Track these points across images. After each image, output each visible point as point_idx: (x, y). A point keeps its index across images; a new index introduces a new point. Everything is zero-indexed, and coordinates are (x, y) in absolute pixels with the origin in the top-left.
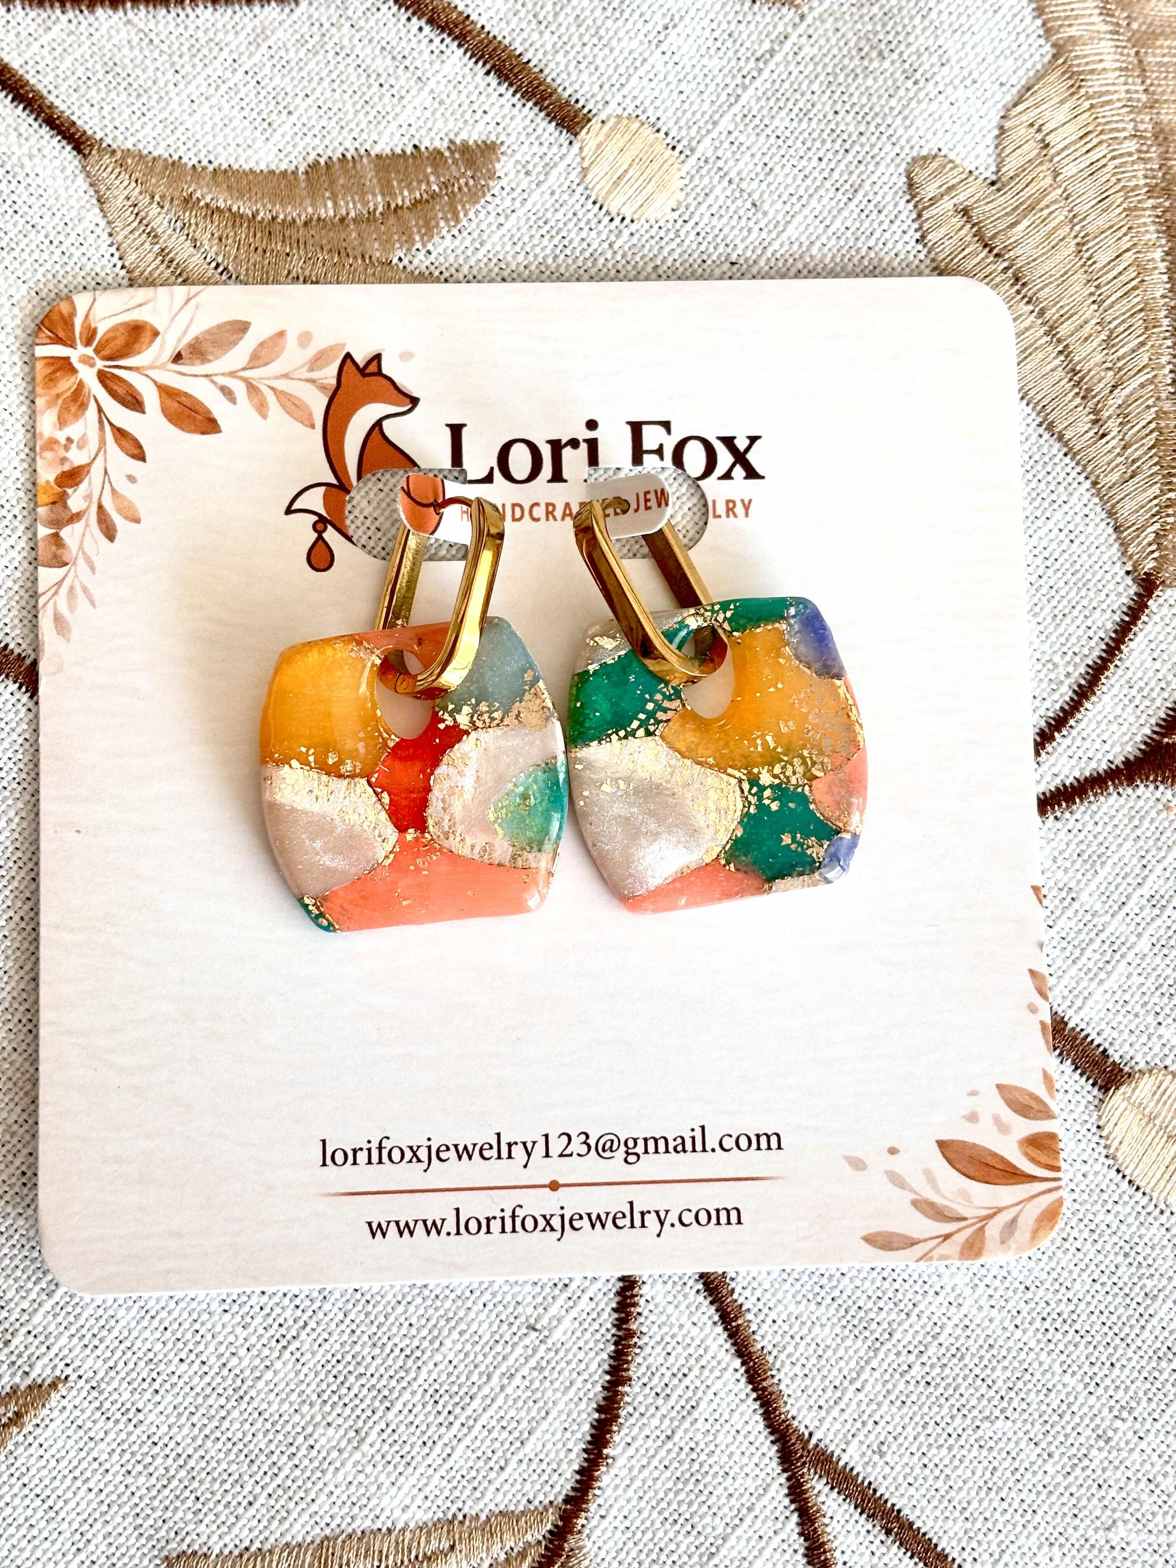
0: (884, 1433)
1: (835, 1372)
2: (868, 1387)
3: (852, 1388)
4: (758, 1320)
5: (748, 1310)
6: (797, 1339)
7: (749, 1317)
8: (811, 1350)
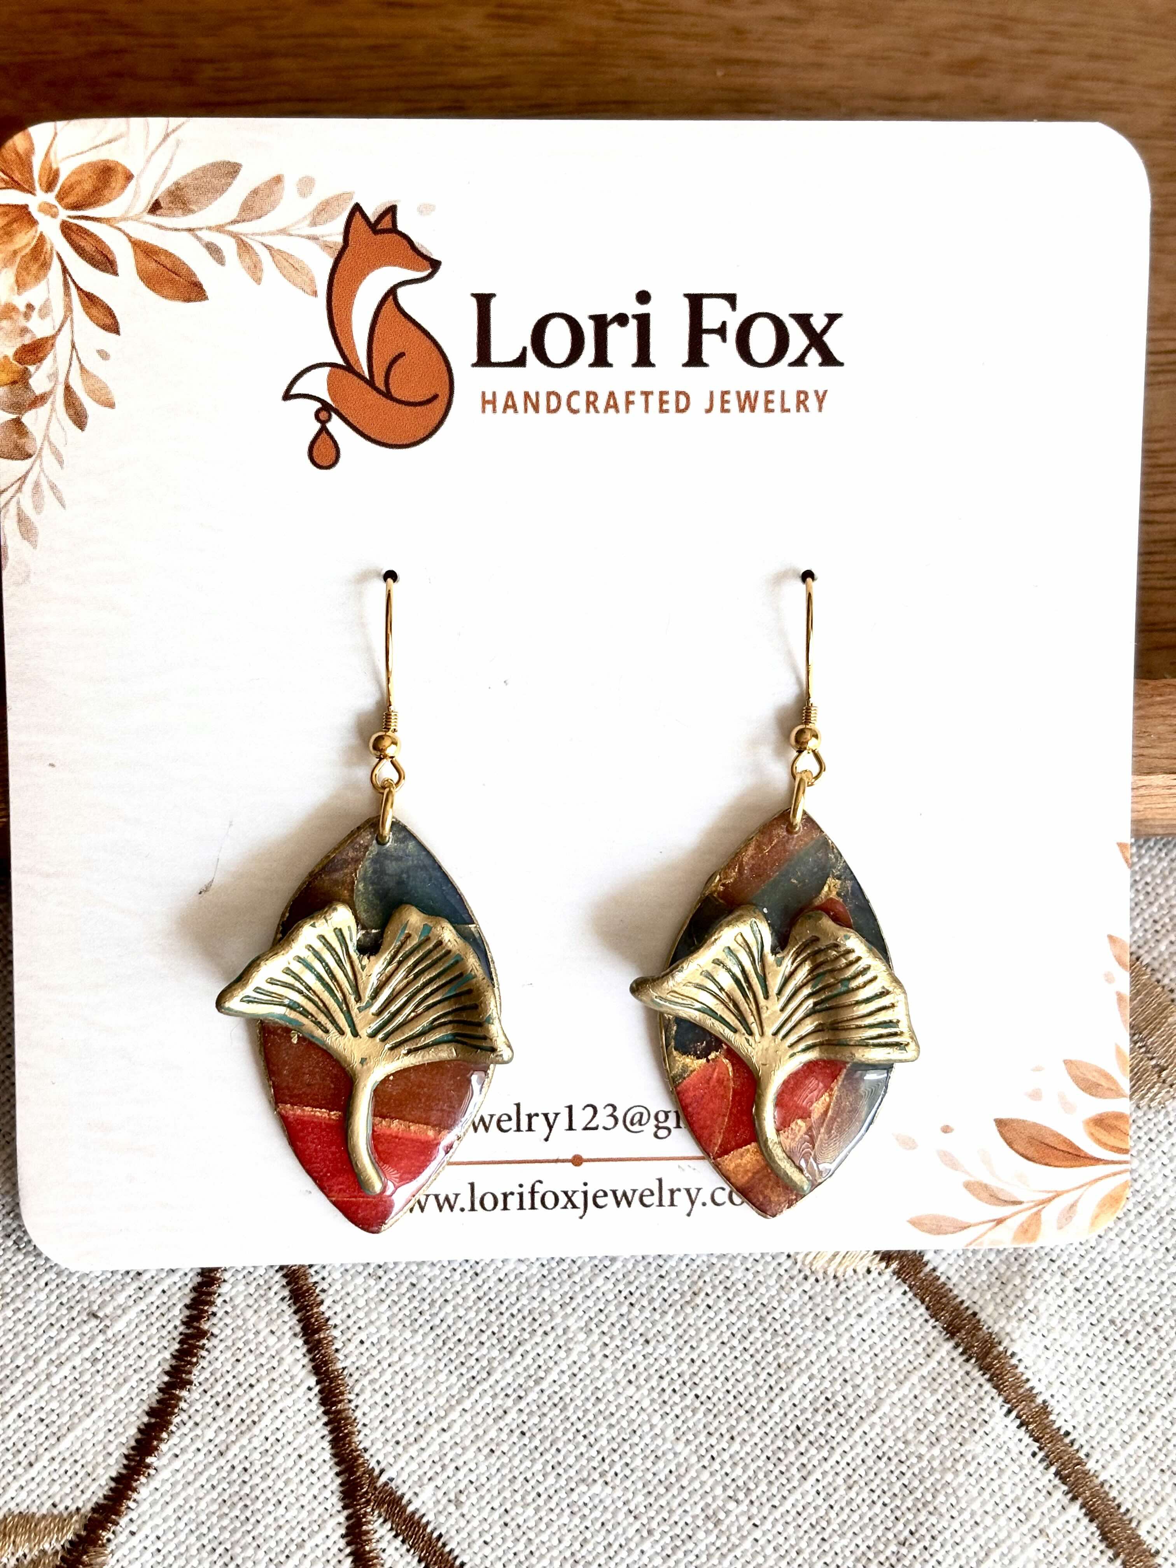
0: (466, 1481)
1: (421, 1406)
2: (456, 1428)
3: (438, 1427)
4: (344, 1338)
5: (335, 1326)
6: (385, 1364)
7: (336, 1333)
8: (398, 1379)
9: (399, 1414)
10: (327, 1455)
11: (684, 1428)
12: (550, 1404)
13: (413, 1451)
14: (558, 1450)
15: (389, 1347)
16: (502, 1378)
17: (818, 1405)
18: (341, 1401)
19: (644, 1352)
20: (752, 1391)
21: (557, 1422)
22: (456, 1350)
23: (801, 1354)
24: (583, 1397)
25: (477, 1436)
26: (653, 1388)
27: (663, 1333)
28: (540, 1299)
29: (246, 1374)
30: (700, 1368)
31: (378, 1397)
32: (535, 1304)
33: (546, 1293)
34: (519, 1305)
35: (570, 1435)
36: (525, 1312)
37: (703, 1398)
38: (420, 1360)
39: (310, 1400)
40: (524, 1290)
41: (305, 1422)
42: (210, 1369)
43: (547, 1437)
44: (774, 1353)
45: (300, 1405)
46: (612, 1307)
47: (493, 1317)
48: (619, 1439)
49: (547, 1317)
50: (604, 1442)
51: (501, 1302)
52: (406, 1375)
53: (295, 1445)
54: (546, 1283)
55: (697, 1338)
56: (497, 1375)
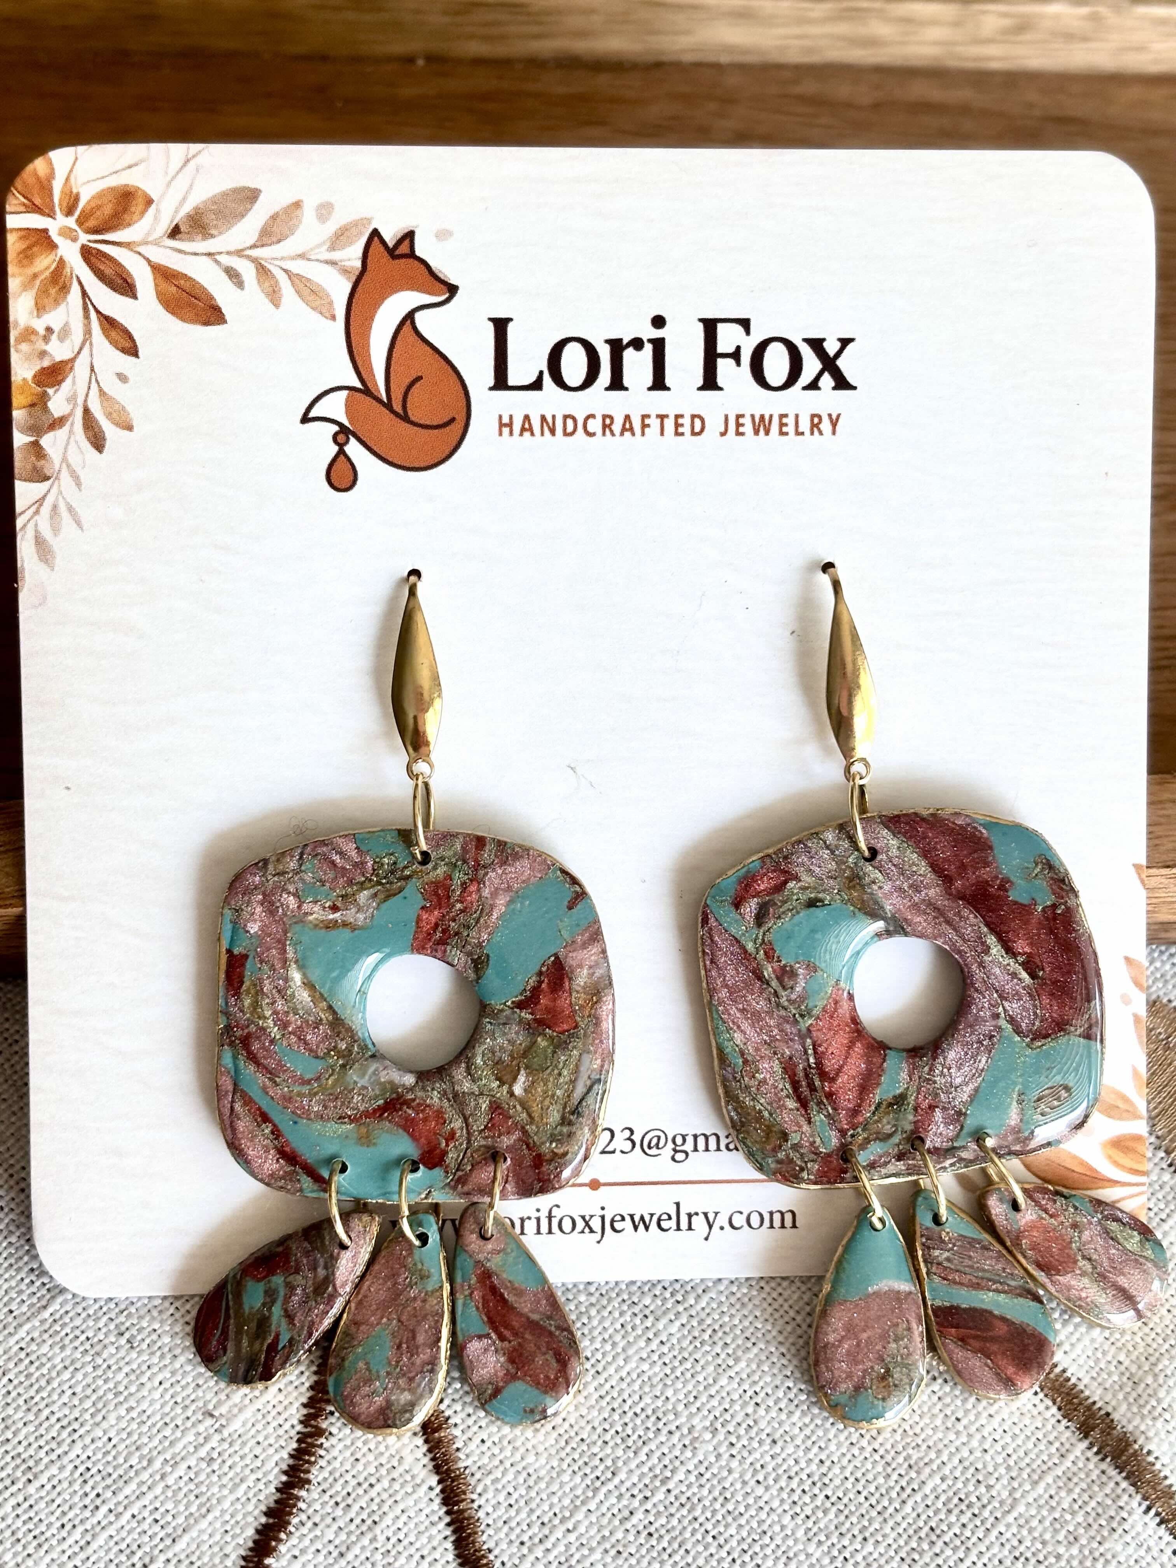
9: (523, 1515)
10: (450, 1556)
11: (815, 1530)
12: (677, 1504)
13: (539, 1552)
14: (687, 1551)
15: (510, 1447)
16: (628, 1478)
17: (951, 1506)
18: (463, 1500)
19: (772, 1453)
20: (884, 1492)
21: (685, 1522)
22: (579, 1450)
23: (933, 1455)
24: (710, 1498)
25: (603, 1537)
26: (782, 1488)
27: (791, 1434)
28: (663, 1398)
29: (365, 1474)
30: (829, 1469)
31: (501, 1497)
32: (659, 1403)
33: (669, 1393)
34: (642, 1405)
35: (699, 1536)
36: (649, 1412)
37: (833, 1499)
38: (543, 1461)
39: (431, 1500)
40: (647, 1389)
41: (427, 1523)
42: (329, 1468)
43: (676, 1538)
44: (904, 1454)
45: (422, 1505)
46: (737, 1407)
47: (616, 1417)
48: (750, 1540)
49: (671, 1417)
50: (734, 1543)
51: (624, 1401)
52: (529, 1475)
53: (418, 1545)
54: (669, 1383)
55: (825, 1439)
56: (622, 1476)
